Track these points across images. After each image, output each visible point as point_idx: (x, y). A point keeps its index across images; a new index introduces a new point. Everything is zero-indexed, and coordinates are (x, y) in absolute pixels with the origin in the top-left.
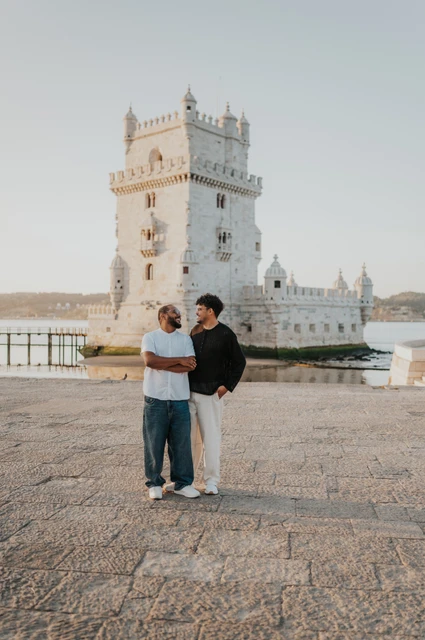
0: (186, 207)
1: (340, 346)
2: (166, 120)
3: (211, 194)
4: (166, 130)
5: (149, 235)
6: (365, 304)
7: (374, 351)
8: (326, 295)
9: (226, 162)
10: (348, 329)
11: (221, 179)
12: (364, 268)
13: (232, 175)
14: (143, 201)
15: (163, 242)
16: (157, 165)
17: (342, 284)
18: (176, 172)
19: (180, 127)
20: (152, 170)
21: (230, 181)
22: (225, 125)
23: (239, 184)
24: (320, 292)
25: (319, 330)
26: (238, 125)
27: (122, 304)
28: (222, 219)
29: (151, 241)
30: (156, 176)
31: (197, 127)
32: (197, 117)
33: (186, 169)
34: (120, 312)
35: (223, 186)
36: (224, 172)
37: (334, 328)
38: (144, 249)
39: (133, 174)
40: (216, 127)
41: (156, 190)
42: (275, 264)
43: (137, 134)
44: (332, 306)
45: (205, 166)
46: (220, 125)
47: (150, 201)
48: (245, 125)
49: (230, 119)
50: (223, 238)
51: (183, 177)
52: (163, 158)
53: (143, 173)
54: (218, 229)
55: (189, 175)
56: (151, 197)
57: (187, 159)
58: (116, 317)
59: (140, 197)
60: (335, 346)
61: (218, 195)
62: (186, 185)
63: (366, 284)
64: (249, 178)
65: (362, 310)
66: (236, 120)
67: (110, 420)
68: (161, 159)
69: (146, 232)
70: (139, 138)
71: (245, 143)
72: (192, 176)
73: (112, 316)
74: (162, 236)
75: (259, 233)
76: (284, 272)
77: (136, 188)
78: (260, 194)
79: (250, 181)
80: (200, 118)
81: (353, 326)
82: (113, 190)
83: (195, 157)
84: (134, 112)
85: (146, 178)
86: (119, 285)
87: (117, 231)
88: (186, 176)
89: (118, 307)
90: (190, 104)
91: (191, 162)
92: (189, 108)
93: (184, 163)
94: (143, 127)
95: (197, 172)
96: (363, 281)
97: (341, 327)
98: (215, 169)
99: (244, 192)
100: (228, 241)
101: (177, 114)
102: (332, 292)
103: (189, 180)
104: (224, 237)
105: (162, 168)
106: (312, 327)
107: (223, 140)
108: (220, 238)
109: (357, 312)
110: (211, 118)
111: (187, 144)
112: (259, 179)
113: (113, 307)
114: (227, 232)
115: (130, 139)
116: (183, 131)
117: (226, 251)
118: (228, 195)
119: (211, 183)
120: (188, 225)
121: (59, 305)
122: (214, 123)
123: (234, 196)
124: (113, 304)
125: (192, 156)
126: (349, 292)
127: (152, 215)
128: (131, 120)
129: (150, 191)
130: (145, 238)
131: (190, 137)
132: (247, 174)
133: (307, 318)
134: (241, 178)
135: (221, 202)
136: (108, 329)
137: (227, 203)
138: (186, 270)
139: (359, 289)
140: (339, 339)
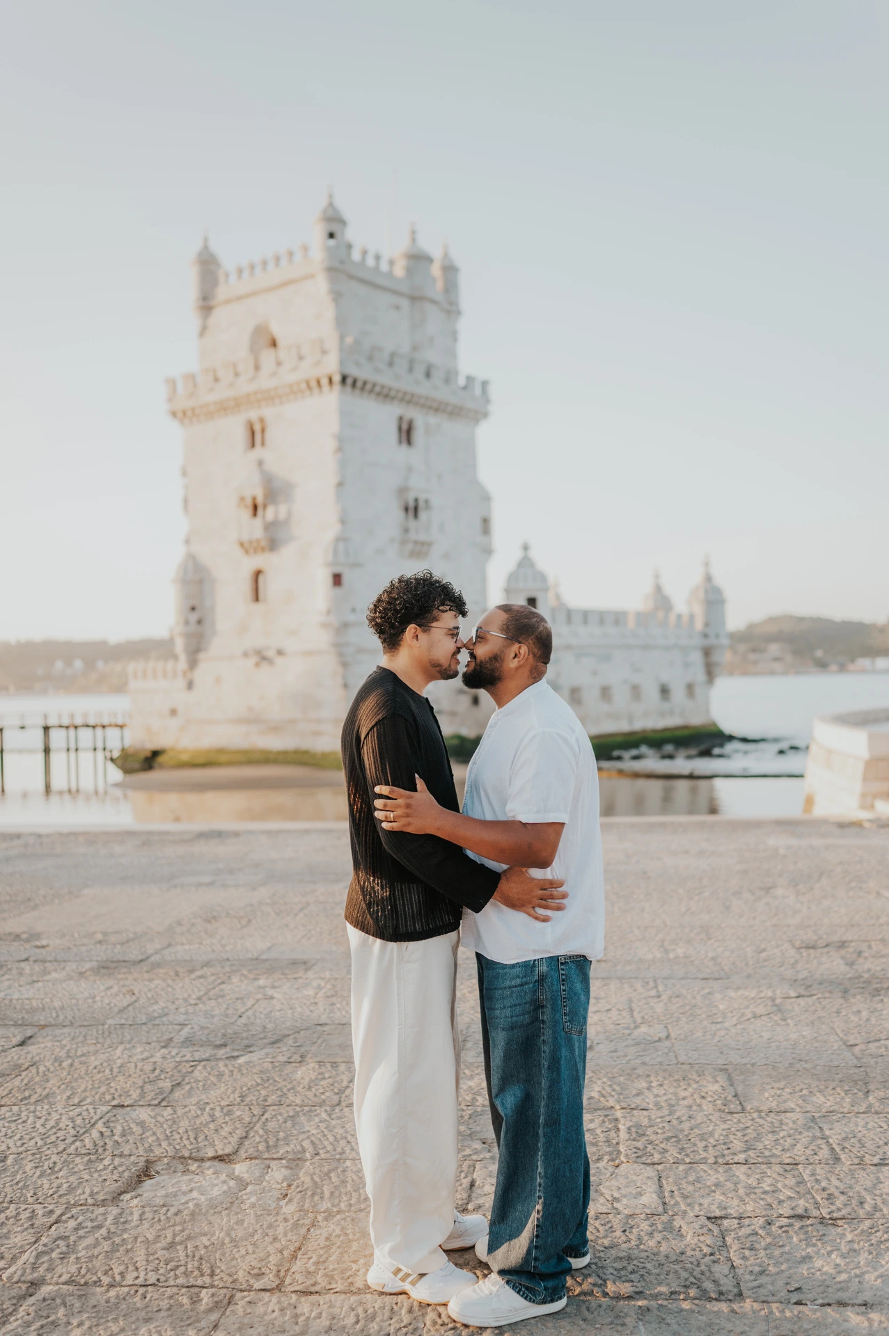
0: (331, 444)
1: (665, 730)
2: (284, 262)
3: (384, 416)
4: (285, 284)
5: (255, 508)
6: (712, 641)
7: (731, 738)
8: (631, 623)
9: (415, 348)
10: (678, 694)
11: (405, 384)
12: (707, 564)
13: (428, 375)
14: (241, 435)
15: (287, 522)
16: (268, 357)
17: (662, 600)
18: (307, 370)
19: (312, 276)
20: (257, 368)
21: (422, 389)
22: (409, 271)
23: (442, 393)
24: (618, 618)
25: (621, 698)
26: (436, 270)
27: (202, 656)
28: (410, 469)
29: (258, 522)
30: (265, 382)
31: (351, 277)
32: (349, 254)
33: (331, 365)
34: (198, 675)
35: (408, 399)
36: (411, 370)
37: (652, 693)
38: (245, 538)
39: (216, 380)
40: (390, 275)
41: (268, 412)
42: (526, 562)
43: (222, 292)
44: (646, 647)
45: (370, 358)
46: (399, 271)
47: (254, 436)
48: (450, 270)
49: (418, 259)
50: (413, 510)
51: (325, 382)
52: (280, 343)
53: (237, 374)
54: (403, 490)
55: (337, 378)
56: (257, 428)
57: (332, 344)
58: (190, 685)
59: (234, 427)
60: (655, 731)
61: (401, 419)
62: (332, 399)
63: (713, 599)
64: (462, 381)
65: (707, 652)
66: (429, 260)
67: (255, 943)
68: (274, 344)
69: (249, 502)
70: (228, 302)
71: (451, 310)
72: (344, 379)
73: (181, 683)
74: (282, 510)
75: (486, 498)
76: (543, 578)
77: (223, 408)
78: (486, 415)
79: (465, 388)
80: (356, 256)
81: (690, 688)
82: (174, 414)
83: (349, 340)
84: (215, 248)
85: (244, 387)
86: (193, 617)
87: (186, 501)
88: (330, 380)
89: (193, 664)
90: (335, 227)
91: (341, 350)
92: (331, 235)
93: (324, 352)
94: (233, 278)
95: (353, 371)
96: (706, 592)
97: (665, 691)
98: (391, 364)
99: (454, 412)
100: (423, 515)
101: (305, 249)
102: (642, 618)
103: (337, 386)
104: (416, 509)
105: (279, 364)
106: (606, 693)
107: (405, 303)
108: (407, 509)
109: (697, 658)
110: (378, 258)
111: (329, 312)
112: (485, 384)
113: (182, 664)
114: (422, 497)
115: (206, 305)
116: (321, 285)
117: (422, 537)
118: (421, 420)
119: (385, 395)
120: (340, 485)
121: (59, 665)
122: (384, 267)
123: (433, 419)
124: (183, 658)
125: (342, 338)
126: (679, 616)
127: (260, 463)
128: (208, 266)
129: (253, 415)
130: (246, 514)
131: (337, 296)
132: (457, 373)
133: (595, 673)
134: (447, 380)
135: (406, 433)
136: (174, 712)
137: (418, 435)
138: (337, 579)
139: (699, 610)
140: (662, 714)
